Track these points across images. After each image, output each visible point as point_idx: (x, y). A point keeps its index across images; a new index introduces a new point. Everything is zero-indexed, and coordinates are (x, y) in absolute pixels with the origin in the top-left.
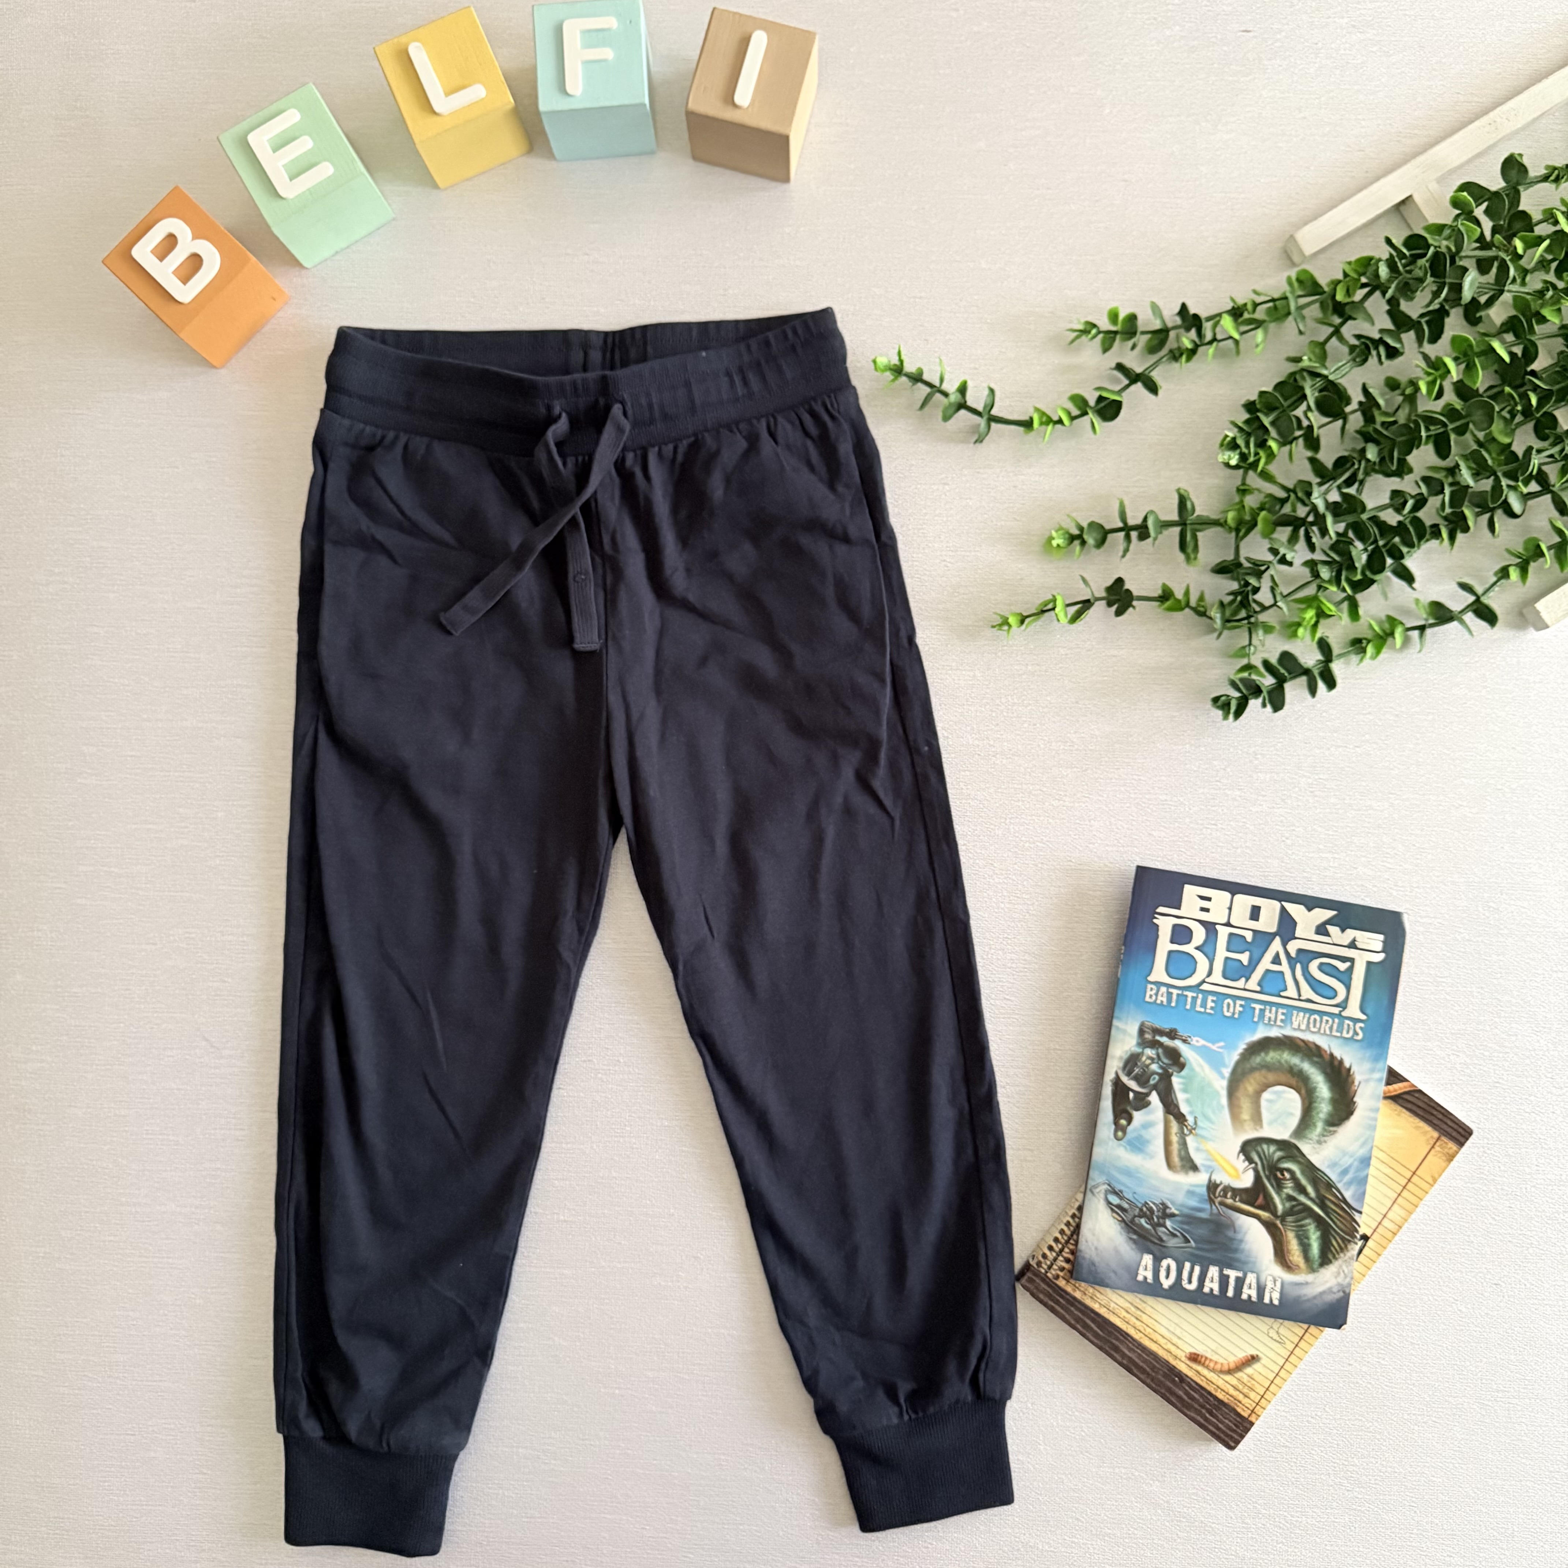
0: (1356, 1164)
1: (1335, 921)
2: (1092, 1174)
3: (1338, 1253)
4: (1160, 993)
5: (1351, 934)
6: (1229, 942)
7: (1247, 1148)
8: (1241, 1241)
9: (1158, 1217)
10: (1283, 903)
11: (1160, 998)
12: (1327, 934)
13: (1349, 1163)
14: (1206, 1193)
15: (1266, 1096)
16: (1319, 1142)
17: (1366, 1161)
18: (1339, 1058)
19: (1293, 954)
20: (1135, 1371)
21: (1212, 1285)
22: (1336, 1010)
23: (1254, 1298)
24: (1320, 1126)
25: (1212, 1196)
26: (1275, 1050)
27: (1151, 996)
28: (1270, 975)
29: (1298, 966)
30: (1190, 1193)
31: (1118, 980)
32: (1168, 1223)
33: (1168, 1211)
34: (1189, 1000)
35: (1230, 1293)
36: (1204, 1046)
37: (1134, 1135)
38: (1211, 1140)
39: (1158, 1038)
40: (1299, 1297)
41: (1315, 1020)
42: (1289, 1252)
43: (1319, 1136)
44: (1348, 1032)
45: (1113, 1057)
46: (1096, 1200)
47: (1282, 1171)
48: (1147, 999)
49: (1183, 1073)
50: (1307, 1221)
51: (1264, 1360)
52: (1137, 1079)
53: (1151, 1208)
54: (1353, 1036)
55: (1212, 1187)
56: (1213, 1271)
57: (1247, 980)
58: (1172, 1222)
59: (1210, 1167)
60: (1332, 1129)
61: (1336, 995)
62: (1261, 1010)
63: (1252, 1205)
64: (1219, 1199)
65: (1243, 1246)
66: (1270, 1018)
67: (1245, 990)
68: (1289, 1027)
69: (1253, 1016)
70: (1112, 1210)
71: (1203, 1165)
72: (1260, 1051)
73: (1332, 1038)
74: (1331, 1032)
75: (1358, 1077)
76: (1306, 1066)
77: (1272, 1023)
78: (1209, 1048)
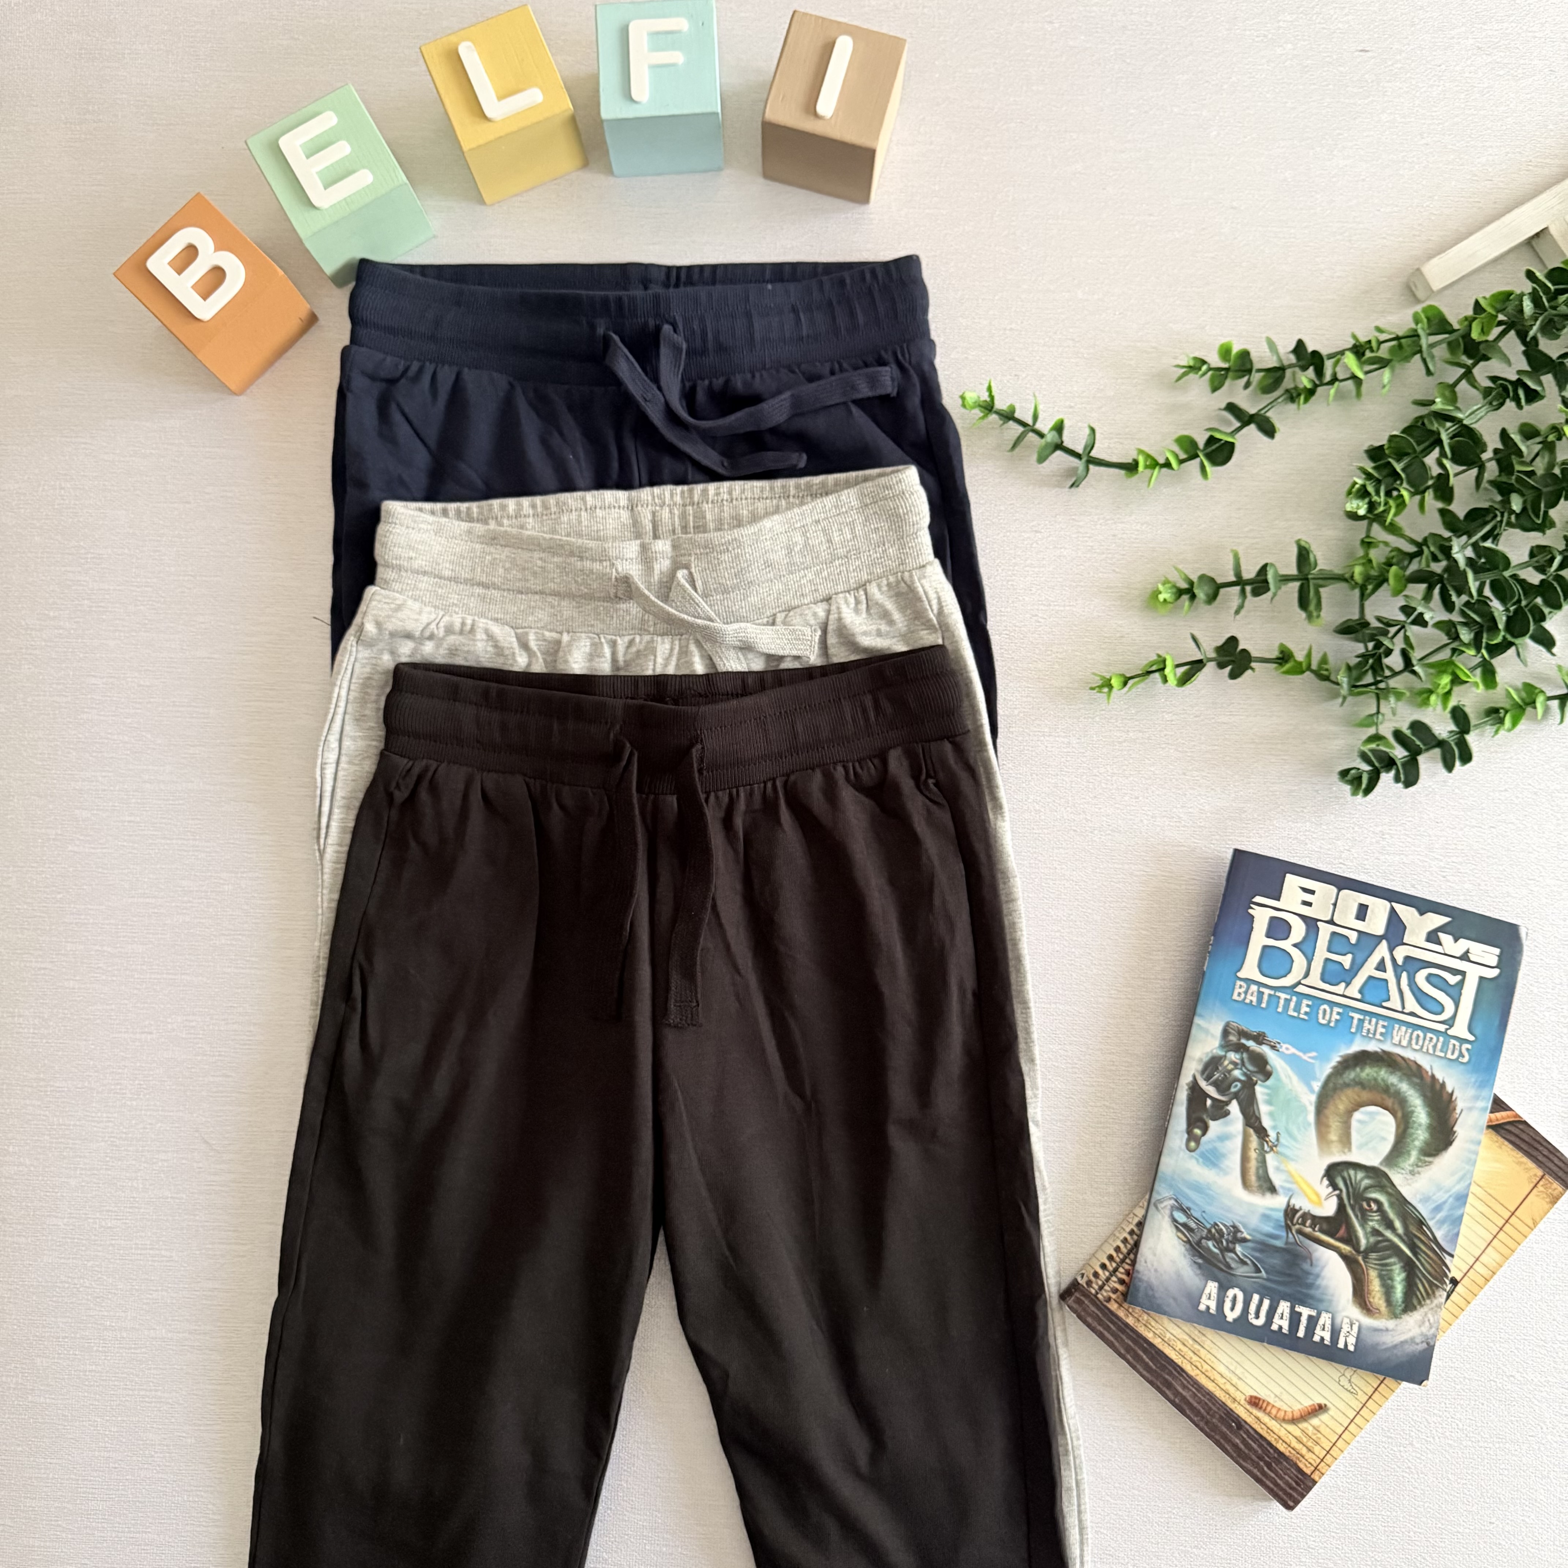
0: (1451, 1200)
1: (1448, 929)
2: (1156, 1187)
3: (1424, 1300)
4: (1250, 991)
5: (1464, 945)
6: (1330, 942)
7: (1332, 1172)
8: (1318, 1276)
9: (1227, 1241)
10: (1394, 904)
11: (1249, 997)
12: (1440, 944)
13: (1443, 1200)
14: (1282, 1219)
15: (1357, 1116)
16: (1412, 1173)
17: (1462, 1199)
18: (1441, 1081)
19: (1400, 961)
20: (1188, 1412)
21: (1281, 1322)
22: (1442, 1028)
23: (1327, 1342)
24: (1414, 1154)
25: (1289, 1222)
26: (1372, 1066)
27: (1239, 994)
28: (1372, 982)
29: (1404, 975)
30: (1266, 1217)
31: (1204, 973)
32: (1238, 1249)
33: (1239, 1235)
34: (1282, 1002)
35: (1301, 1333)
36: (1294, 1055)
37: (1210, 1146)
38: (1293, 1160)
39: (1243, 1041)
40: (1378, 1344)
41: (1418, 1036)
42: (1369, 1293)
43: (1412, 1165)
44: (1453, 1053)
45: (1193, 1059)
46: (1160, 1216)
47: (1369, 1200)
48: (1235, 997)
49: (1268, 1083)
50: (1392, 1260)
51: (1332, 1411)
52: (1216, 1084)
53: (1221, 1230)
54: (1458, 1058)
55: (1290, 1212)
56: (1284, 1307)
57: (1347, 985)
58: (1243, 1248)
59: (1289, 1190)
60: (1427, 1159)
61: (1443, 1011)
62: (1359, 1020)
63: (1332, 1236)
64: (1297, 1226)
65: (1318, 1282)
66: (1369, 1030)
67: (1344, 996)
68: (1388, 1042)
69: (1351, 1027)
70: (1177, 1228)
71: (1282, 1187)
72: (1356, 1065)
73: (1436, 1059)
74: (1434, 1051)
75: (1461, 1104)
76: (1405, 1087)
77: (1371, 1035)
78: (1299, 1057)
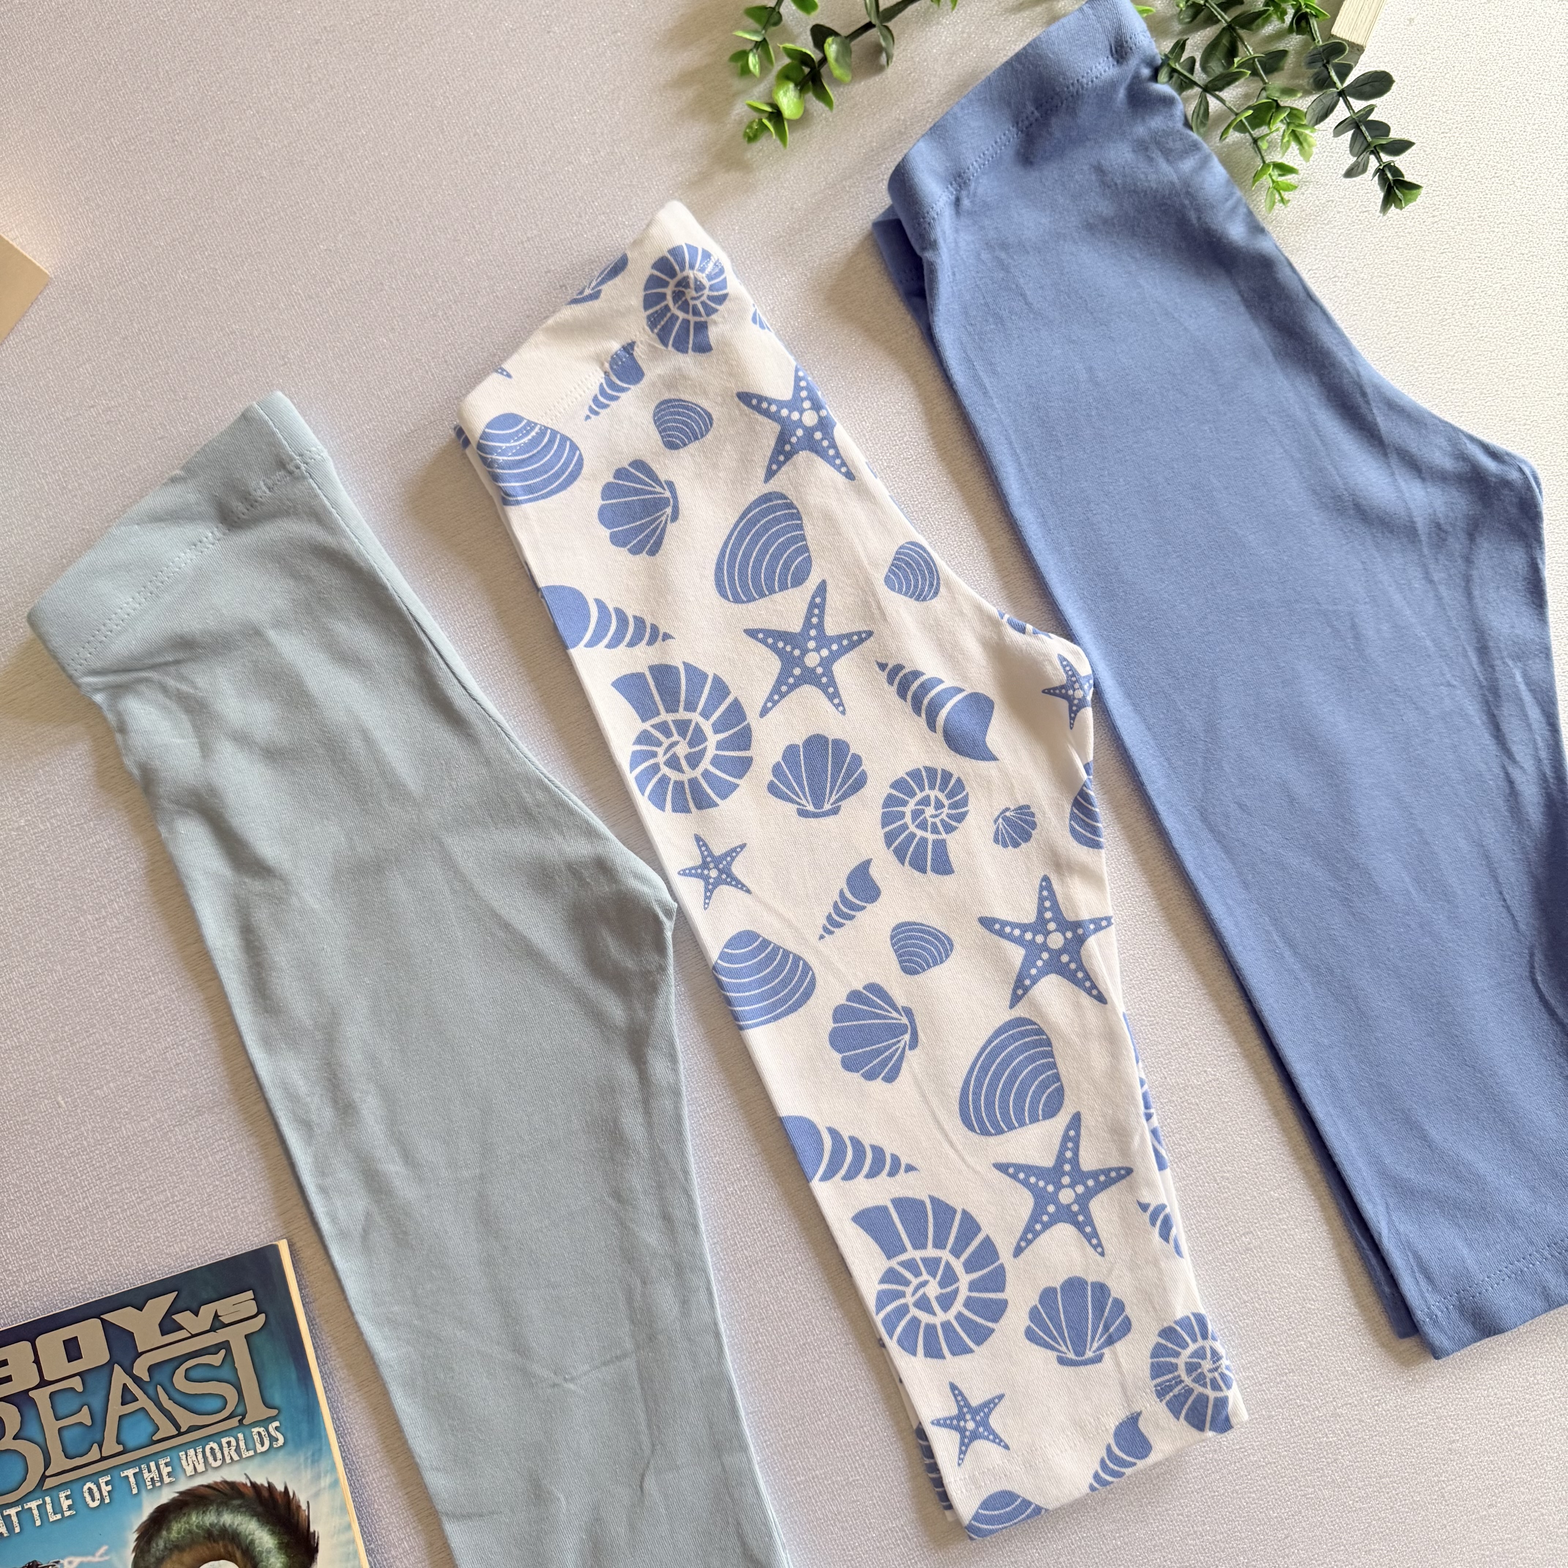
1: (181, 1304)
5: (207, 1312)
6: (52, 1407)
10: (104, 1316)
12: (181, 1328)
18: (266, 1485)
19: (146, 1378)
26: (177, 1519)
28: (126, 1423)
29: (159, 1388)
34: (36, 1512)
41: (212, 1449)
44: (263, 1444)
54: (272, 1445)
57: (100, 1447)
61: (226, 1403)
62: (135, 1474)
66: (152, 1479)
67: (103, 1459)
68: (182, 1478)
69: (130, 1489)
72: (160, 1530)
73: (245, 1463)
74: (240, 1455)
75: (303, 1496)
76: (228, 1519)
77: (158, 1484)
78: (89, 1563)
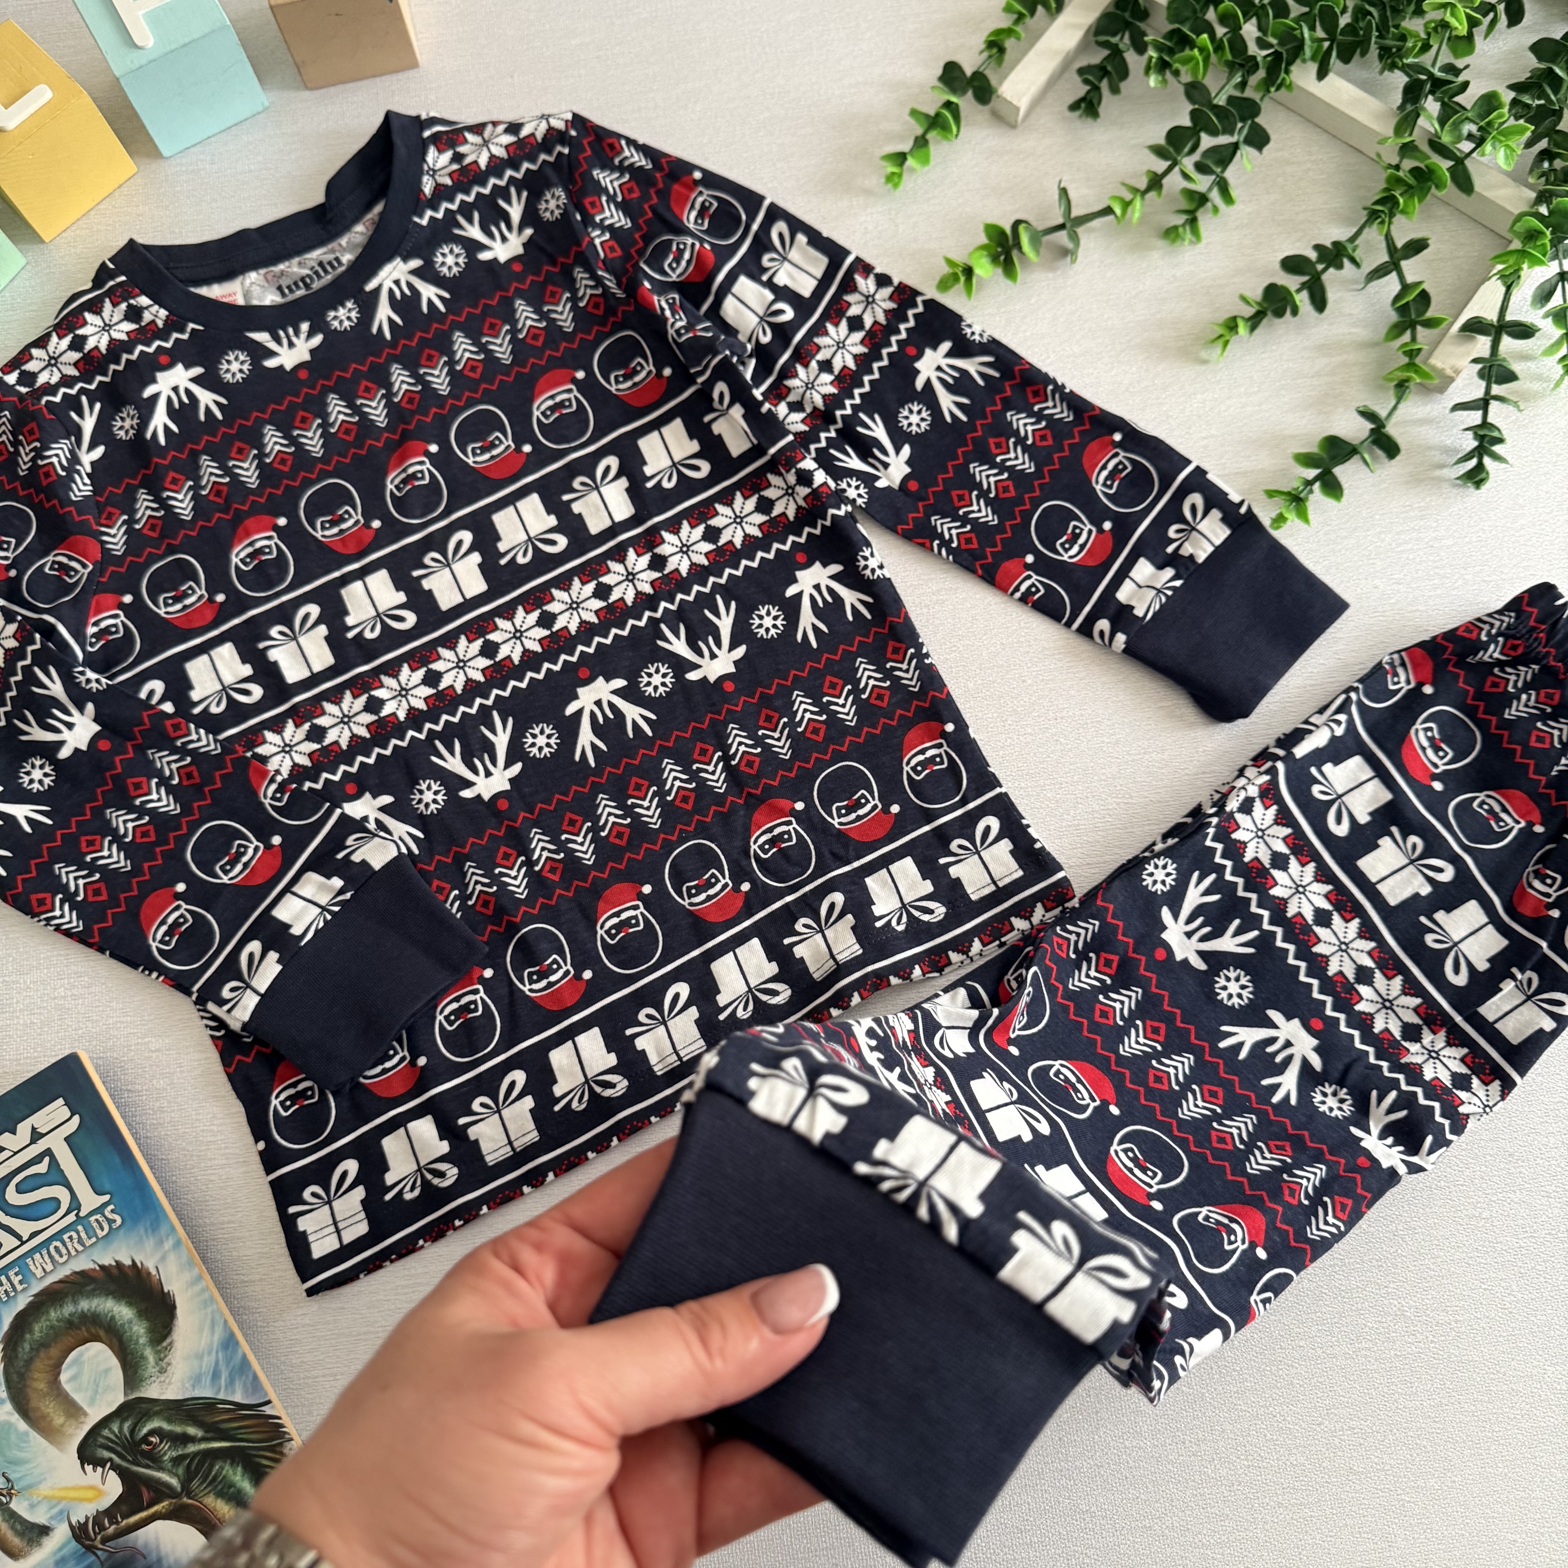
0: (220, 1355)
5: (24, 1128)
7: (87, 1453)
8: (159, 1558)
13: (214, 1362)
14: (78, 1546)
15: (64, 1377)
16: (162, 1371)
17: (230, 1343)
18: (114, 1264)
22: (72, 1217)
24: (149, 1353)
25: (87, 1543)
26: (37, 1320)
38: (40, 1483)
41: (56, 1248)
43: (157, 1364)
44: (102, 1229)
47: (145, 1440)
50: (217, 1468)
54: (111, 1227)
55: (79, 1532)
59: (61, 1512)
60: (165, 1344)
61: (59, 1203)
63: (141, 1509)
64: (98, 1538)
68: (34, 1282)
71: (52, 1518)
72: (22, 1335)
73: (90, 1250)
74: (83, 1245)
75: (150, 1266)
76: (85, 1305)
77: (12, 1294)
